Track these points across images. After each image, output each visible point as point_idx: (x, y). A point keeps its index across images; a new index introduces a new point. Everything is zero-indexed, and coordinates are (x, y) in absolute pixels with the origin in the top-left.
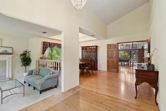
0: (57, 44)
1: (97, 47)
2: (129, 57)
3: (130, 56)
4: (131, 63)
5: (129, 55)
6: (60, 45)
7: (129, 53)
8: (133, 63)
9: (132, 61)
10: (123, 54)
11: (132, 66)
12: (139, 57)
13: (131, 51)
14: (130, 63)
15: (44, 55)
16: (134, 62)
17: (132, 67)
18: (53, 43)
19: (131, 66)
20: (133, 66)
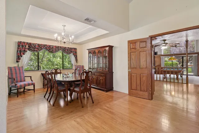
0: (45, 45)
1: (111, 47)
2: (179, 66)
3: (182, 64)
4: (184, 77)
5: (180, 63)
6: (52, 47)
7: (180, 60)
8: (187, 75)
9: (185, 73)
10: (168, 62)
11: (185, 82)
12: (198, 67)
13: (183, 57)
14: (181, 77)
15: (20, 63)
16: (189, 74)
17: (185, 85)
18: (38, 44)
19: (182, 83)
20: (187, 83)
